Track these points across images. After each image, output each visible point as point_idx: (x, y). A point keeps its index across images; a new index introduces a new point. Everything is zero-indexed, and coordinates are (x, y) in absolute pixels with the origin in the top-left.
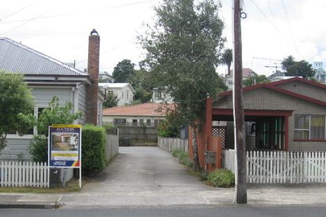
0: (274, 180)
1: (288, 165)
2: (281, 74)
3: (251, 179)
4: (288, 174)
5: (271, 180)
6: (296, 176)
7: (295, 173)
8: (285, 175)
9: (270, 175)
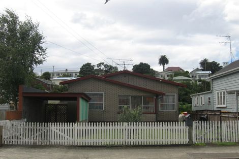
0: (24, 142)
1: (35, 132)
2: (199, 70)
3: (6, 141)
4: (35, 138)
5: (21, 142)
6: (41, 139)
7: (40, 138)
8: (32, 139)
9: (20, 139)
